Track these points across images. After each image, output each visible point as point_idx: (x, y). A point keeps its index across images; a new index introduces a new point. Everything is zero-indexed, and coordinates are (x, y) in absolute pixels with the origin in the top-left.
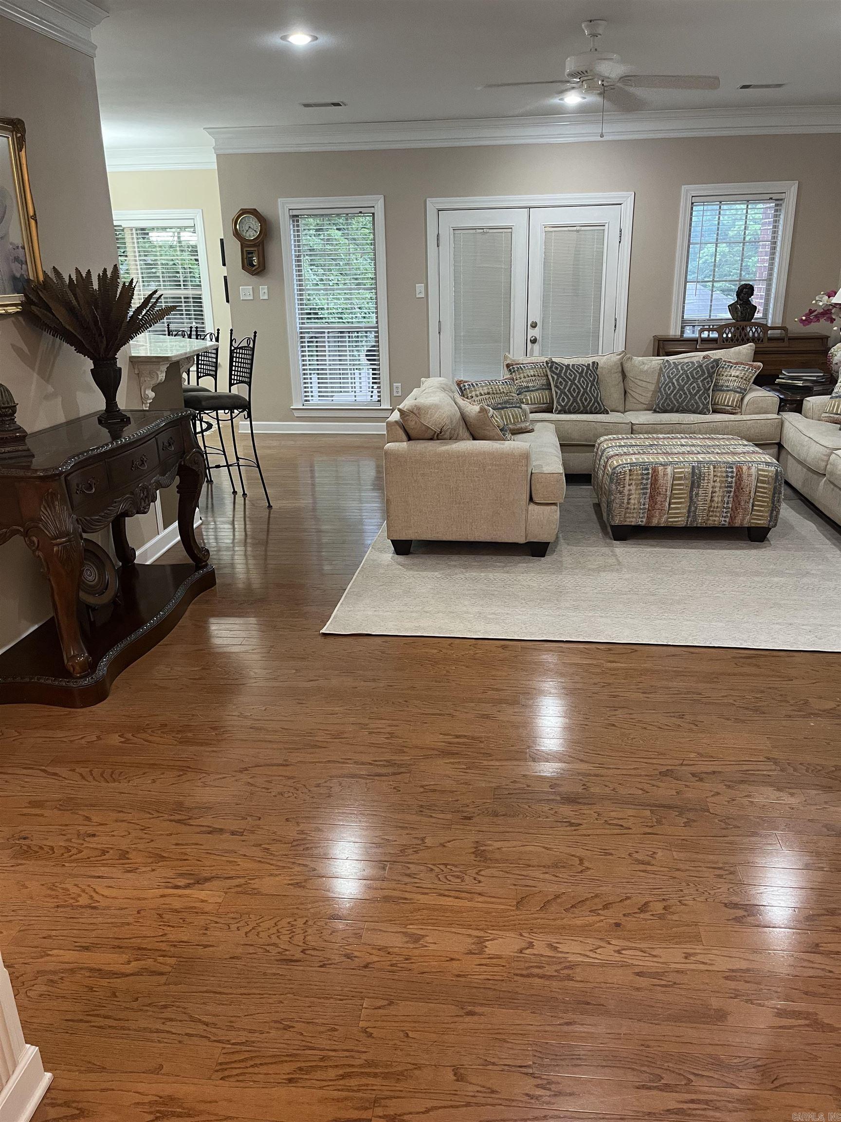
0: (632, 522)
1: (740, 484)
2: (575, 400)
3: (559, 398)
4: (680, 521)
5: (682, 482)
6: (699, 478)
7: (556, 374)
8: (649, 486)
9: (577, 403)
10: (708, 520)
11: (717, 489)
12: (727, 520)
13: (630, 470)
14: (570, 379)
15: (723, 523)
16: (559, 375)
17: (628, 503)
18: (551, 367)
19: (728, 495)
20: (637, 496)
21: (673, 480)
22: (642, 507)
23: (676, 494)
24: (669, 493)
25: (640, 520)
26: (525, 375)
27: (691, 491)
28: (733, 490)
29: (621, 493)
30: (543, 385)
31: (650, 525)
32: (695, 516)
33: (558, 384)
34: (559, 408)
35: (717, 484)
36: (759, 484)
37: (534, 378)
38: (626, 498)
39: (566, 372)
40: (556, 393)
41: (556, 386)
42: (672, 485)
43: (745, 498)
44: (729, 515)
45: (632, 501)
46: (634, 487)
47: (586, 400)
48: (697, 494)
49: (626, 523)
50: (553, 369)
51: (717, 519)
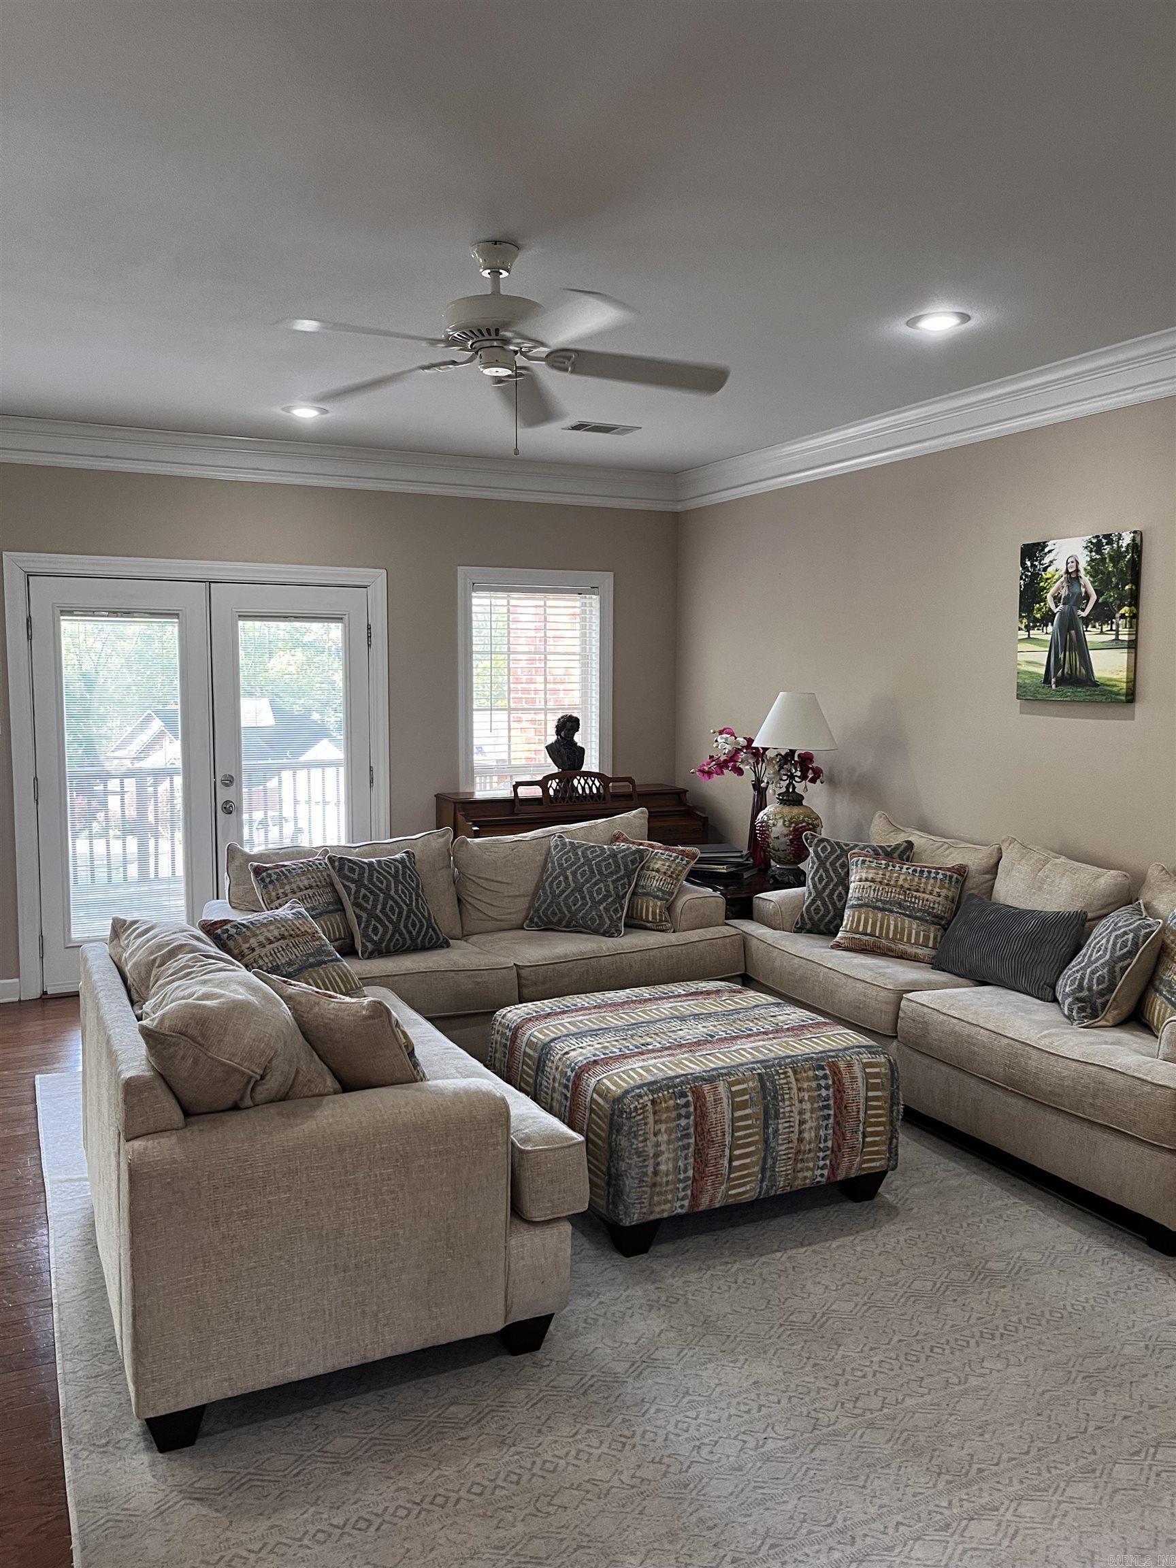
0: (663, 1211)
1: (841, 1098)
2: (396, 930)
3: (367, 927)
4: (748, 1190)
5: (748, 1111)
6: (775, 1098)
7: (353, 881)
8: (692, 1130)
9: (401, 934)
10: (795, 1178)
11: (807, 1116)
12: (826, 1172)
13: (653, 1102)
14: (381, 890)
15: (819, 1179)
16: (359, 883)
17: (656, 1173)
18: (341, 869)
19: (824, 1123)
20: (672, 1155)
21: (733, 1110)
22: (682, 1176)
23: (741, 1138)
24: (728, 1139)
25: (678, 1204)
26: (294, 886)
27: (766, 1126)
28: (832, 1112)
29: (639, 1154)
30: (329, 904)
31: (696, 1210)
32: (773, 1178)
33: (361, 900)
34: (370, 946)
35: (807, 1106)
36: (870, 1094)
37: (310, 892)
38: (651, 1162)
39: (371, 876)
40: (358, 917)
41: (356, 904)
42: (733, 1120)
43: (852, 1123)
44: (828, 1162)
45: (663, 1167)
46: (665, 1137)
47: (414, 925)
48: (776, 1131)
49: (652, 1217)
50: (346, 871)
51: (808, 1174)
